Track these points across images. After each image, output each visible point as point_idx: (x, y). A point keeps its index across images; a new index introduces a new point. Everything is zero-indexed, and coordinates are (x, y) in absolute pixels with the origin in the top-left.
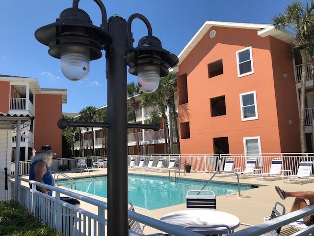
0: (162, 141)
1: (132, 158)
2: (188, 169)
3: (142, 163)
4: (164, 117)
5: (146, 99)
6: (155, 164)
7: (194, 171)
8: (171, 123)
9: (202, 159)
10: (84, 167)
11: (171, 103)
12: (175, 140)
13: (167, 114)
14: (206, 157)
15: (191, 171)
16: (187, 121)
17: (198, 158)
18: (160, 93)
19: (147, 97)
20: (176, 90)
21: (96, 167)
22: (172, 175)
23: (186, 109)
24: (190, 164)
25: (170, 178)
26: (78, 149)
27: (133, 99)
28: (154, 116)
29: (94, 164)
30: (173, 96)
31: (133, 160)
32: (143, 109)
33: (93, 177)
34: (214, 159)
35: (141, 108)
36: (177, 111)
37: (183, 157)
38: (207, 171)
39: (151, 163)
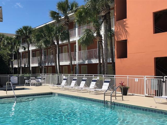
0: (95, 61)
1: (64, 77)
2: (125, 92)
3: (74, 82)
4: (99, 35)
5: (80, 16)
6: (88, 85)
7: (131, 94)
8: (106, 41)
9: (141, 81)
10: (15, 85)
11: (107, 19)
12: (110, 60)
13: (102, 32)
14: (146, 79)
15: (128, 93)
16: (124, 39)
17: (137, 80)
18: (95, 9)
19: (81, 13)
20: (113, 8)
21: (28, 84)
22: (108, 98)
23: (124, 26)
24: (127, 86)
25: (105, 102)
26: (17, 66)
27: (67, 17)
28: (88, 33)
29: (26, 81)
30: (109, 13)
31: (64, 79)
32: (77, 29)
33: (18, 96)
34: (155, 82)
35: (75, 27)
36: (113, 29)
37: (118, 78)
38: (147, 95)
39: (83, 83)
